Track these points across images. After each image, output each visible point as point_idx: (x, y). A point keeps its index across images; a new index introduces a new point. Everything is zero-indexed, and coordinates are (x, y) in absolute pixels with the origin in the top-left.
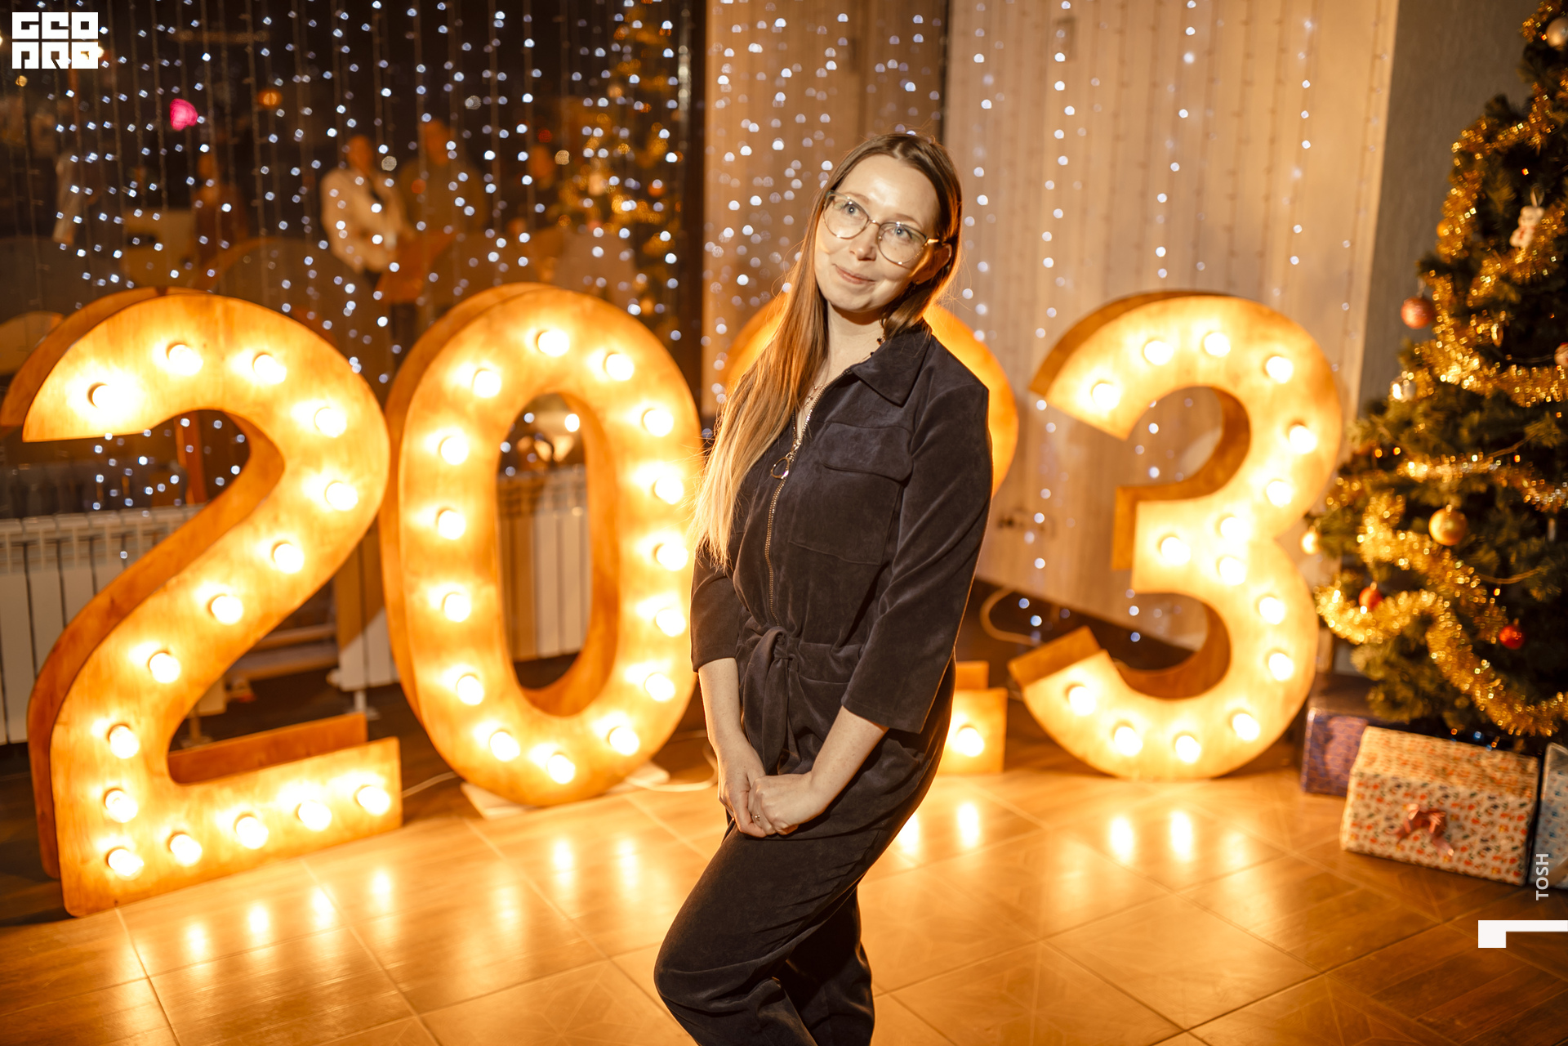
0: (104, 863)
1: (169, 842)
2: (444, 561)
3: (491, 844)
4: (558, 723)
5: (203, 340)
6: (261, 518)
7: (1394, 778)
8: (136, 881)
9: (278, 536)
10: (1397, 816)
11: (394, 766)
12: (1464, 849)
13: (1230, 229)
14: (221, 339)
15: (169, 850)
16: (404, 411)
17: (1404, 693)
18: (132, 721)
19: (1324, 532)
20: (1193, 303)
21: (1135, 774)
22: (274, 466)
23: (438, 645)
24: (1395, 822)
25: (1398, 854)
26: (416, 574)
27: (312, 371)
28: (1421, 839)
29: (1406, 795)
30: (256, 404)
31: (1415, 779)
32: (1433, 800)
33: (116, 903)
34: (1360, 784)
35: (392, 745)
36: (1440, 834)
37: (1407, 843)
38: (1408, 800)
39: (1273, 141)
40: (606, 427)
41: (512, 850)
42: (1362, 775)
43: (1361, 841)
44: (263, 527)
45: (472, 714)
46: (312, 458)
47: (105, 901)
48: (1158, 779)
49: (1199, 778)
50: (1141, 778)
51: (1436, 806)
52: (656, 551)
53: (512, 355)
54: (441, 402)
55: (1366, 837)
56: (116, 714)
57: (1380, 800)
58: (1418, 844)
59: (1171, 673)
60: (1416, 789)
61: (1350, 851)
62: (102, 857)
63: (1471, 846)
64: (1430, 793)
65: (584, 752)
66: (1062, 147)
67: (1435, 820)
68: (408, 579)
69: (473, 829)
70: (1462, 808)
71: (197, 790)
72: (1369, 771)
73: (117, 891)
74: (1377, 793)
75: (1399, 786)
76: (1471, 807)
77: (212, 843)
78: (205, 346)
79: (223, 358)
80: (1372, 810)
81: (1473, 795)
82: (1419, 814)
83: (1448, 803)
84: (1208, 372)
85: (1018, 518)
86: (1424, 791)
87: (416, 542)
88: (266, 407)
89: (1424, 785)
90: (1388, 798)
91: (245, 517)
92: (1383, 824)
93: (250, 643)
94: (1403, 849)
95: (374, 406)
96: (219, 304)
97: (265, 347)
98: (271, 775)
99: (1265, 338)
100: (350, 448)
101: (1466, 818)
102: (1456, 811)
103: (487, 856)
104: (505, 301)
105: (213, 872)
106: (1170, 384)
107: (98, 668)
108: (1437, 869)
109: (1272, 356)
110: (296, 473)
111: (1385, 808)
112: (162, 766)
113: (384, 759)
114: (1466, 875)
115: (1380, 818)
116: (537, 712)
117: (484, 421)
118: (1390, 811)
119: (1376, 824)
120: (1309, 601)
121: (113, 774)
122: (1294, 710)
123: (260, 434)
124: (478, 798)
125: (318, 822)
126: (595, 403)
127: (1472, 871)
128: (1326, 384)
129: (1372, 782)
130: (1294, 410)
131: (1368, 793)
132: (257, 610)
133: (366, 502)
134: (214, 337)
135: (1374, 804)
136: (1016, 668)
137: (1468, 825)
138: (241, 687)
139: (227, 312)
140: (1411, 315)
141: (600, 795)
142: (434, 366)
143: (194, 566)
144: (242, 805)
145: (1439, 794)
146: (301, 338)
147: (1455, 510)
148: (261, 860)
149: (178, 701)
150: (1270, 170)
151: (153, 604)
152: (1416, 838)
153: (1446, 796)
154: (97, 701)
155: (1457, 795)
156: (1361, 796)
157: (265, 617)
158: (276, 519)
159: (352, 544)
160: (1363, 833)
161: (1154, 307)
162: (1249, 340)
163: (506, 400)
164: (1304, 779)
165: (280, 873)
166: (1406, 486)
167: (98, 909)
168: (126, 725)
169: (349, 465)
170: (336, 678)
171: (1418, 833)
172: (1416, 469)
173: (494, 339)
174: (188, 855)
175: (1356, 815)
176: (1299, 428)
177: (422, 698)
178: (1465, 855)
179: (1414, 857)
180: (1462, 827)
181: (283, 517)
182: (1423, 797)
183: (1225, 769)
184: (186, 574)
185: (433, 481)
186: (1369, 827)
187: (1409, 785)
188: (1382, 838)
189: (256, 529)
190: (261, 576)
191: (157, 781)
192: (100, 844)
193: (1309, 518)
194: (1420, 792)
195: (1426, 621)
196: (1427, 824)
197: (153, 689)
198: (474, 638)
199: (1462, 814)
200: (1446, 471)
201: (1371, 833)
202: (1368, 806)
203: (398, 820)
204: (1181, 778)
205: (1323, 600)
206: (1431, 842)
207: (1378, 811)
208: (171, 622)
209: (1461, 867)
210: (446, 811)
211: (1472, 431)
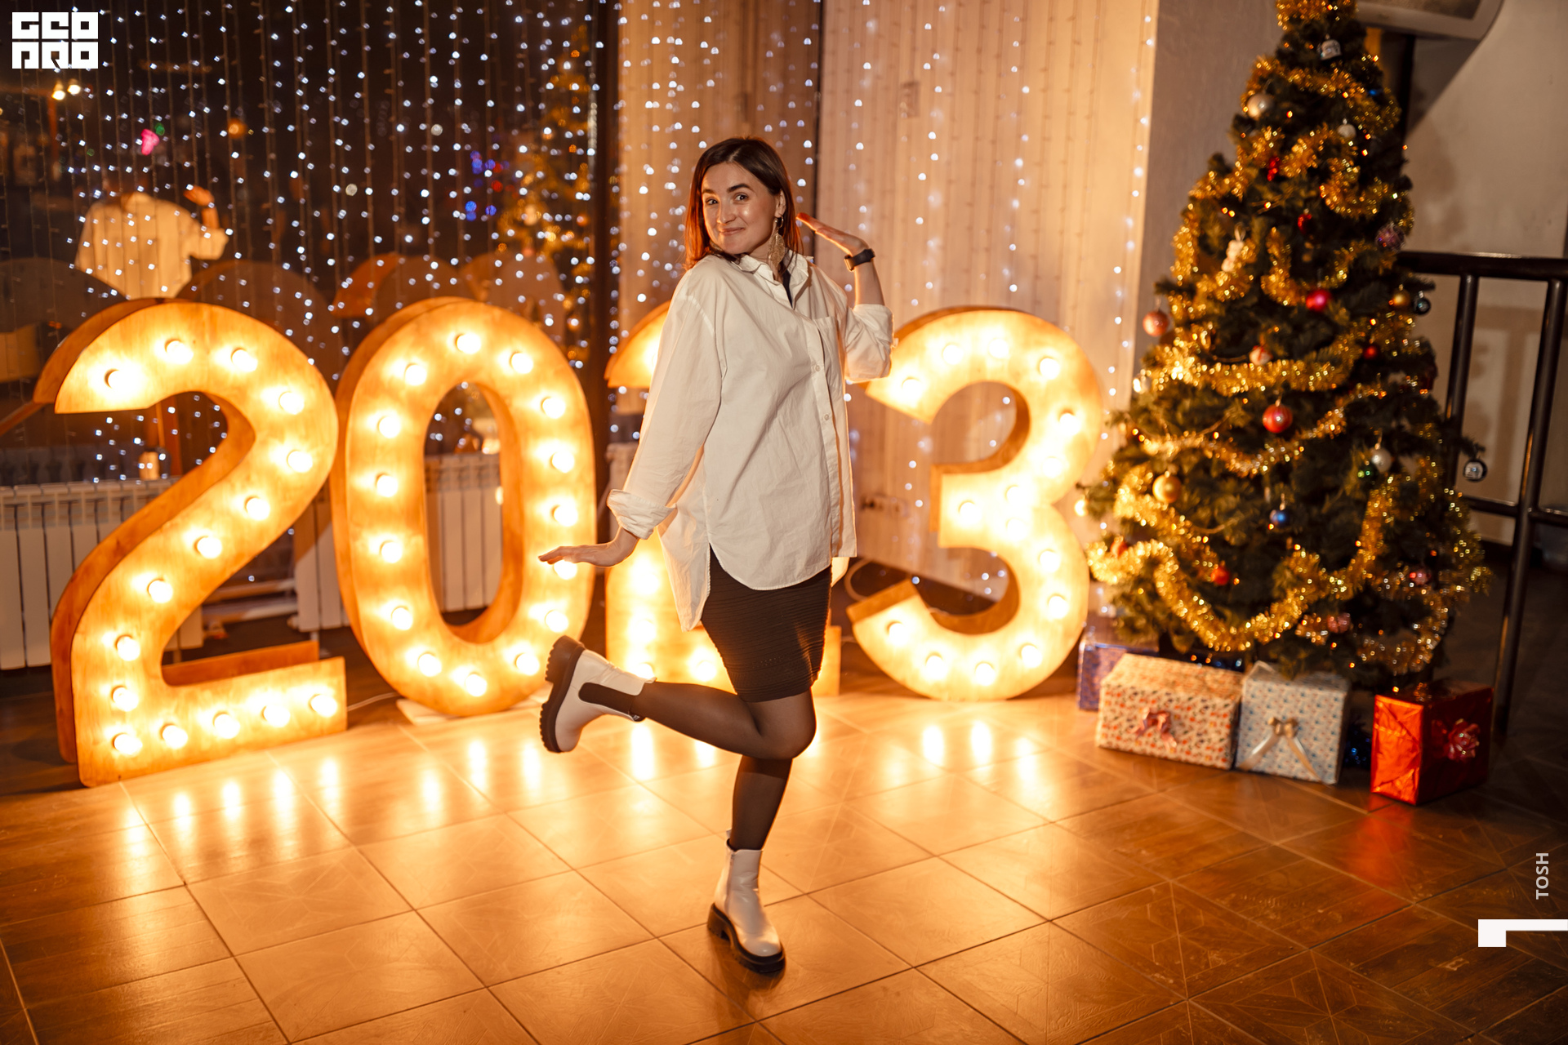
0: (111, 745)
1: (162, 731)
2: (382, 515)
3: (418, 741)
4: (472, 647)
5: (193, 338)
6: (237, 477)
7: (1133, 688)
8: (134, 759)
9: (250, 492)
10: (1135, 718)
11: (341, 679)
12: (1185, 742)
13: (1035, 257)
14: (207, 337)
15: (162, 737)
16: (350, 399)
17: (1141, 622)
18: (134, 633)
19: (1091, 498)
20: (981, 314)
21: (945, 696)
22: (247, 436)
23: (377, 583)
24: (1133, 723)
25: (1137, 749)
26: (359, 525)
27: (277, 365)
28: (1155, 733)
29: (1141, 700)
30: (234, 387)
31: (1148, 689)
32: (1161, 704)
33: (120, 778)
34: (1107, 693)
35: (340, 662)
36: (1167, 731)
37: (1143, 739)
38: (1143, 704)
39: (1065, 187)
40: (512, 411)
41: (433, 746)
42: (1109, 686)
43: (1110, 739)
44: (238, 485)
45: (403, 639)
46: (277, 431)
47: (113, 776)
48: (963, 700)
49: (997, 699)
50: (950, 699)
51: (1163, 708)
52: (553, 511)
53: (436, 353)
54: (381, 390)
55: (1113, 735)
56: (122, 627)
57: (1122, 705)
58: (1151, 740)
59: (979, 617)
60: (1148, 696)
61: (1101, 747)
62: (109, 740)
63: (1190, 739)
64: (1159, 699)
65: (496, 674)
67: (1162, 719)
68: (352, 529)
69: (404, 731)
70: (1182, 709)
71: (184, 691)
72: (1114, 683)
73: (121, 768)
74: (1120, 700)
75: (1136, 694)
76: (1189, 709)
77: (195, 734)
78: (194, 342)
79: (208, 352)
80: (1117, 714)
81: (1190, 699)
82: (1151, 715)
83: (1172, 706)
84: (995, 368)
85: (878, 500)
86: (1154, 697)
87: (360, 500)
88: (242, 390)
89: (1154, 692)
90: (1129, 703)
91: (224, 477)
92: (1126, 725)
93: (227, 575)
94: (1140, 744)
95: (327, 391)
96: (206, 310)
97: (241, 344)
98: (243, 681)
99: (1039, 344)
100: (306, 424)
101: (1186, 717)
102: (1178, 712)
103: (415, 749)
104: (430, 310)
105: (196, 758)
106: (964, 380)
107: (109, 590)
108: (1166, 759)
109: (1045, 357)
110: (264, 443)
111: (1126, 712)
112: (157, 669)
113: (332, 674)
114: (1187, 763)
115: (1122, 719)
116: (456, 639)
117: (413, 405)
118: (1130, 714)
119: (1120, 725)
120: (1081, 555)
121: (119, 675)
122: (1071, 643)
123: (238, 413)
124: (407, 709)
125: (279, 721)
126: (503, 392)
127: (1192, 759)
128: (1089, 382)
129: (1116, 692)
130: (1064, 402)
131: (1114, 700)
132: (233, 550)
133: (319, 467)
134: (202, 336)
135: (1118, 709)
136: (851, 611)
137: (1187, 722)
138: (216, 628)
139: (212, 316)
140: (1151, 326)
141: (507, 709)
142: (374, 360)
143: (184, 513)
144: (220, 705)
145: (1165, 699)
146: (268, 337)
147: (1172, 475)
148: (233, 750)
149: (170, 620)
150: (1063, 210)
151: (152, 542)
152: (1150, 735)
153: (1171, 701)
154: (108, 617)
155: (1178, 700)
156: (1108, 703)
157: (239, 556)
158: (248, 478)
159: (308, 500)
160: (1111, 732)
161: (951, 319)
162: (1026, 345)
163: (431, 388)
164: (1078, 698)
165: (249, 760)
166: (1142, 459)
167: (105, 782)
168: (130, 636)
169: (306, 437)
170: (294, 622)
171: (1151, 730)
172: (1151, 446)
173: (423, 341)
174: (176, 741)
175: (1105, 718)
176: (1068, 415)
177: (363, 625)
178: (1186, 747)
179: (1149, 750)
180: (1182, 725)
181: (254, 477)
182: (1154, 702)
183: (1018, 692)
184: (178, 520)
185: (372, 452)
186: (1115, 728)
187: (1143, 692)
188: (1125, 736)
189: (233, 486)
190: (236, 524)
191: (153, 682)
192: (107, 732)
193: (1079, 486)
194: (1152, 698)
195: (1153, 563)
196: (1155, 722)
197: (150, 609)
198: (405, 578)
199: (1183, 714)
200: (1171, 447)
201: (1116, 732)
202: (1113, 711)
203: (344, 724)
204: (982, 699)
205: (1092, 554)
206: (1161, 737)
207: (1121, 714)
208: (165, 557)
209: (1184, 757)
210: (383, 720)
211: (1185, 414)
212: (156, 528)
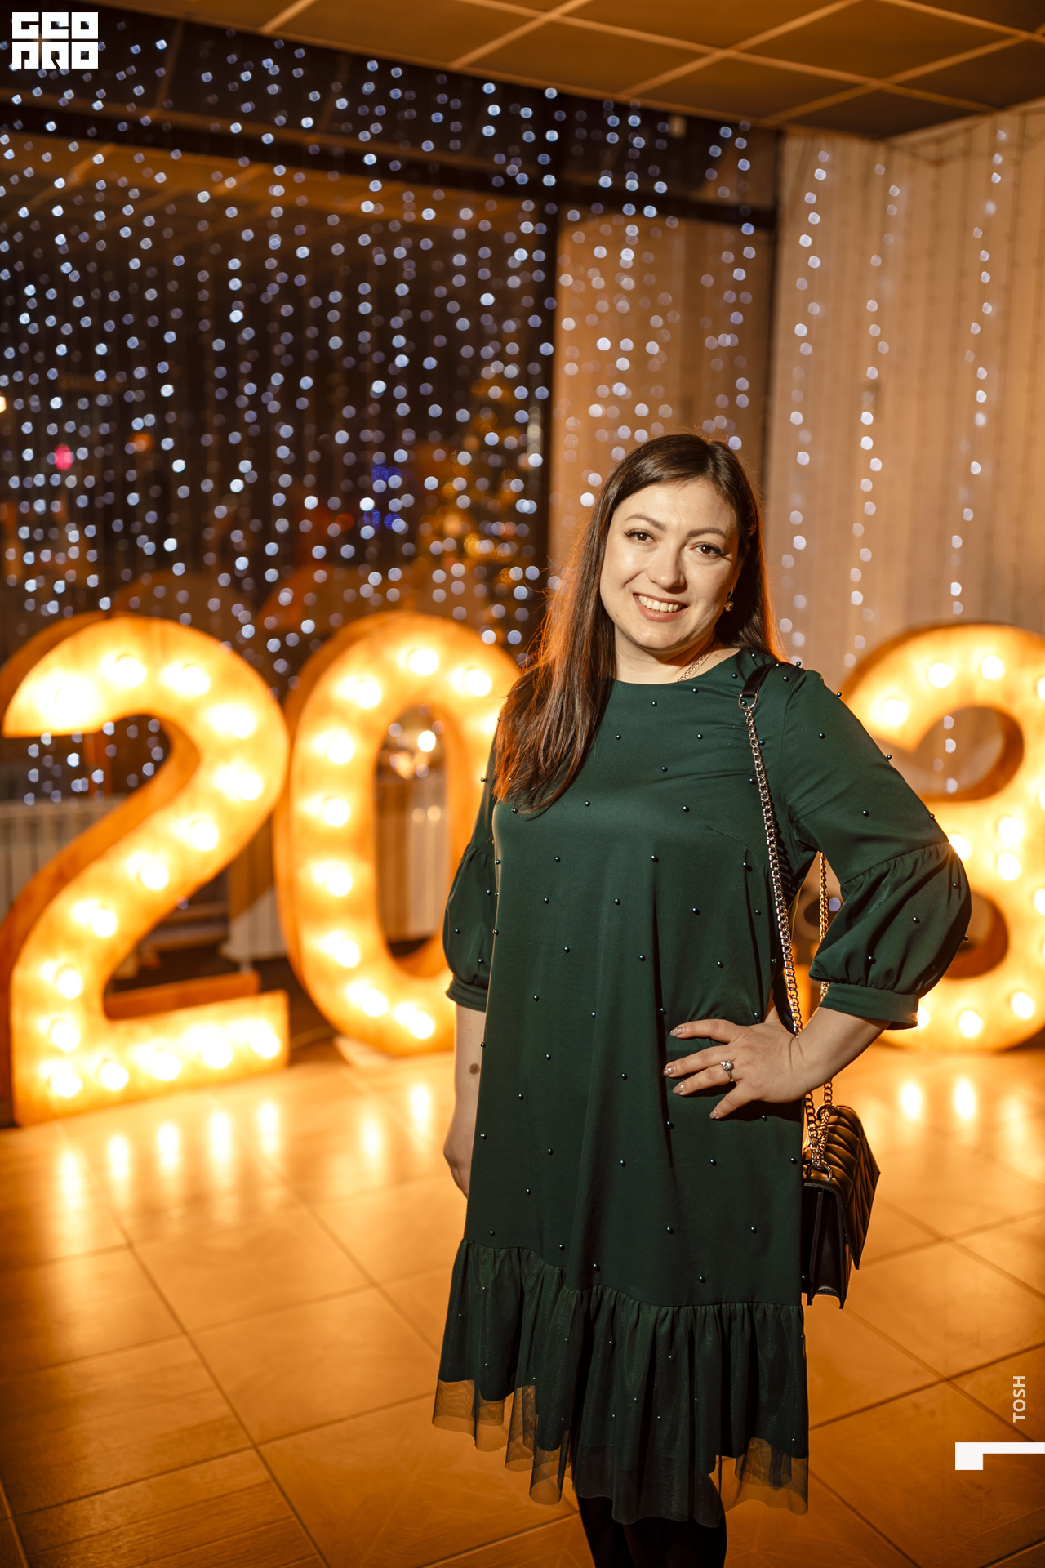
1: (100, 1068)
2: (328, 843)
3: (360, 1084)
4: (419, 984)
6: (183, 802)
8: (74, 1100)
9: (195, 816)
11: (282, 1015)
14: (158, 653)
15: (100, 1074)
18: (76, 964)
21: (923, 1048)
22: (193, 759)
23: (321, 914)
26: (305, 852)
27: (228, 681)
30: (182, 708)
33: (56, 1117)
35: (280, 996)
44: (184, 809)
45: (346, 975)
46: (224, 753)
47: (47, 1114)
48: (944, 1051)
49: (984, 1051)
50: (930, 1050)
53: (389, 672)
54: (328, 710)
56: (64, 958)
62: (45, 1078)
65: (440, 1012)
66: (869, 497)
68: (298, 857)
69: (344, 1073)
71: (123, 1027)
73: (57, 1108)
77: (135, 1074)
78: (144, 658)
79: (158, 670)
84: (986, 693)
87: (306, 826)
88: (190, 711)
91: (169, 801)
96: (158, 628)
97: (192, 660)
98: (182, 1015)
100: (255, 747)
103: (357, 1093)
104: (381, 627)
105: (133, 1098)
106: (951, 703)
107: (51, 920)
110: (211, 766)
112: (97, 1003)
113: (274, 1008)
116: (401, 973)
117: (365, 726)
121: (58, 1009)
123: (183, 734)
124: (347, 1047)
125: (219, 1061)
126: (455, 714)
132: (177, 879)
133: (266, 794)
134: (152, 652)
139: (162, 632)
142: (323, 680)
143: (126, 840)
144: (158, 1041)
146: (219, 654)
148: (169, 1090)
149: (111, 951)
151: (96, 871)
154: (49, 947)
157: (181, 885)
158: (194, 804)
159: (254, 826)
162: (1023, 664)
163: (384, 708)
165: (187, 1101)
167: (41, 1122)
168: (72, 968)
169: (254, 760)
170: (225, 949)
173: (374, 656)
174: (114, 1082)
181: (200, 803)
183: (1006, 1044)
184: (122, 845)
185: (321, 776)
189: (178, 811)
190: (180, 851)
191: (94, 1016)
192: (43, 1069)
197: (92, 941)
198: (352, 909)
203: (285, 1063)
204: (964, 1050)
208: (109, 886)
210: (322, 1058)
212: (99, 854)
